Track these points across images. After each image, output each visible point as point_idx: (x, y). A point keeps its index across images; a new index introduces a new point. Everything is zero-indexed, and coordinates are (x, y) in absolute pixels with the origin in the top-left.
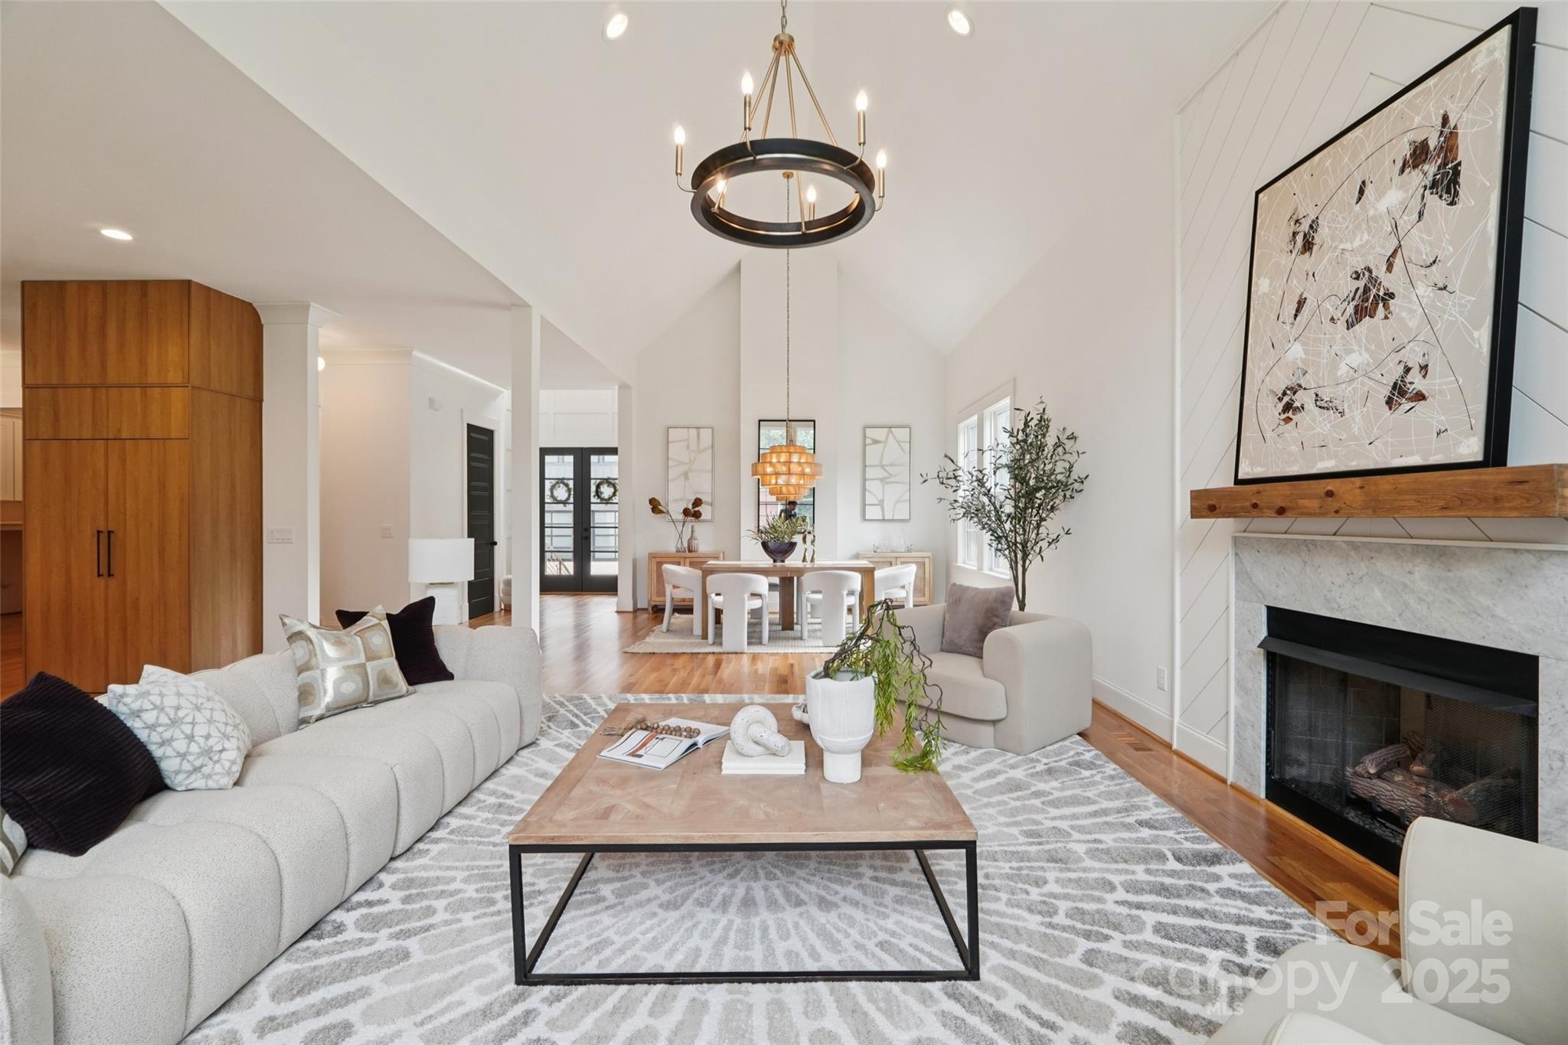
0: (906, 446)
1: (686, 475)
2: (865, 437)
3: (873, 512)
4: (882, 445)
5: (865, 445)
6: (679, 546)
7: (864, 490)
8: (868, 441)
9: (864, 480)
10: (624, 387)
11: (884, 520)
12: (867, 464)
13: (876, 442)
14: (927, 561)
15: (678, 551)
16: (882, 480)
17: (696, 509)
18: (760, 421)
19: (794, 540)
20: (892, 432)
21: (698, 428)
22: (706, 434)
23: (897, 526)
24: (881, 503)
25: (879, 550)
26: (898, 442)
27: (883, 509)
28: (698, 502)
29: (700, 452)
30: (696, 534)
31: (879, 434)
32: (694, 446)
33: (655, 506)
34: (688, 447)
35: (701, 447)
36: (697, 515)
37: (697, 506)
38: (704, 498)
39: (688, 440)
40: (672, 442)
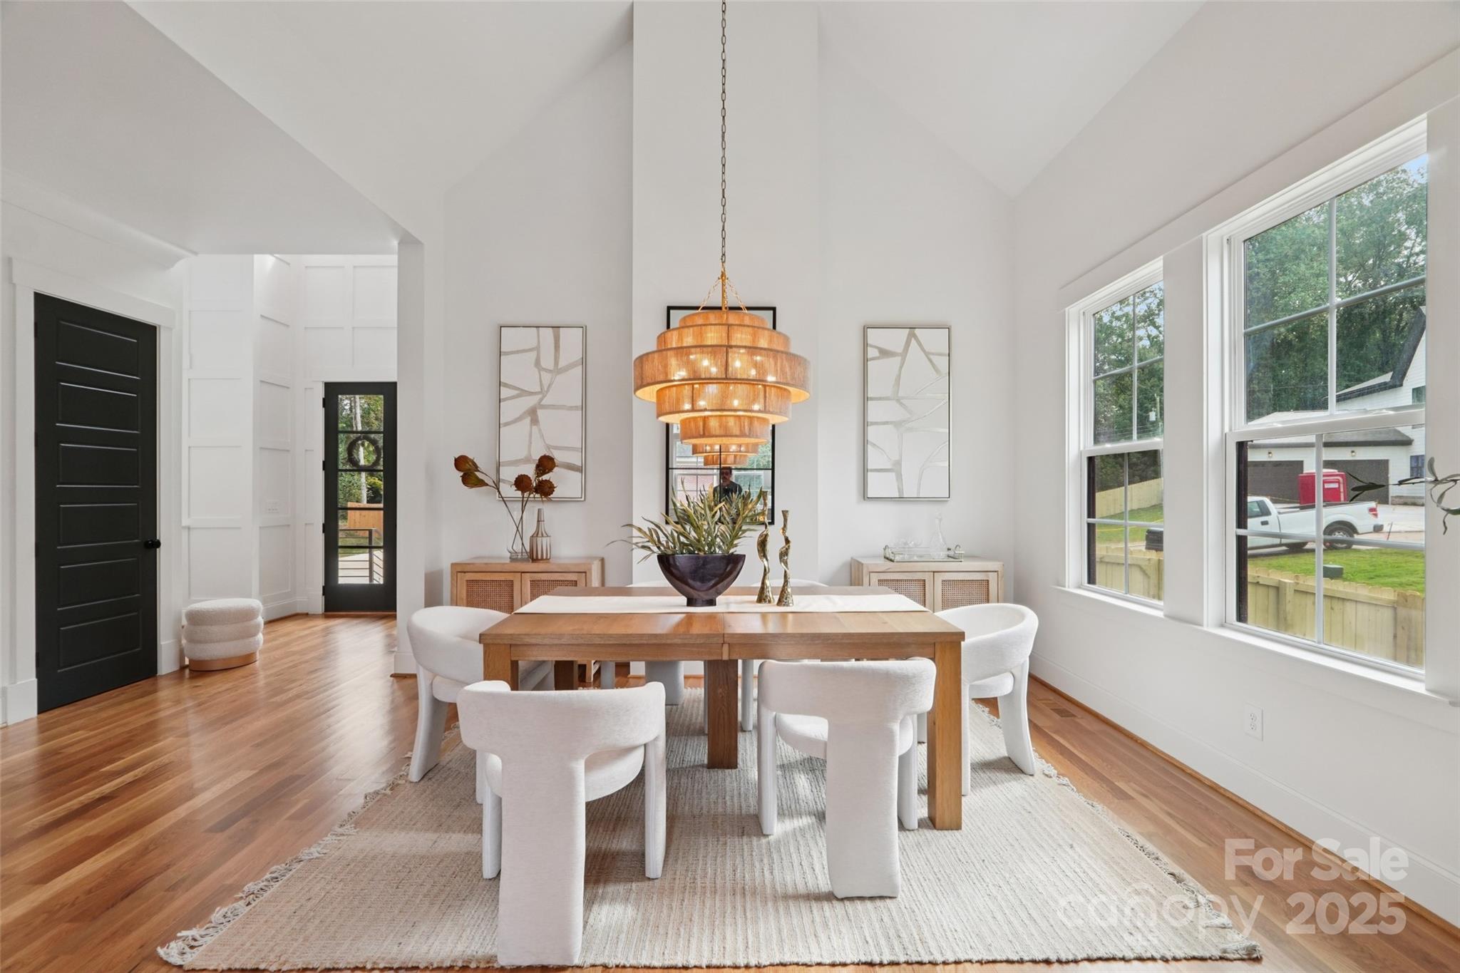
0: (942, 363)
1: (532, 414)
2: (865, 345)
3: (877, 485)
4: (898, 359)
5: (865, 360)
6: (518, 548)
7: (864, 442)
8: (872, 353)
9: (865, 424)
10: (408, 242)
11: (901, 499)
12: (870, 395)
13: (884, 353)
14: (992, 578)
15: (512, 560)
16: (897, 424)
17: (545, 477)
18: (669, 308)
19: (737, 551)
20: (915, 336)
21: (556, 327)
22: (571, 338)
23: (925, 509)
24: (896, 469)
25: (897, 558)
26: (927, 354)
27: (899, 477)
28: (546, 464)
29: (557, 371)
30: (546, 526)
31: (894, 340)
32: (547, 362)
33: (468, 471)
34: (537, 363)
35: (562, 364)
36: (545, 490)
37: (544, 473)
38: (558, 456)
39: (537, 349)
40: (507, 353)
